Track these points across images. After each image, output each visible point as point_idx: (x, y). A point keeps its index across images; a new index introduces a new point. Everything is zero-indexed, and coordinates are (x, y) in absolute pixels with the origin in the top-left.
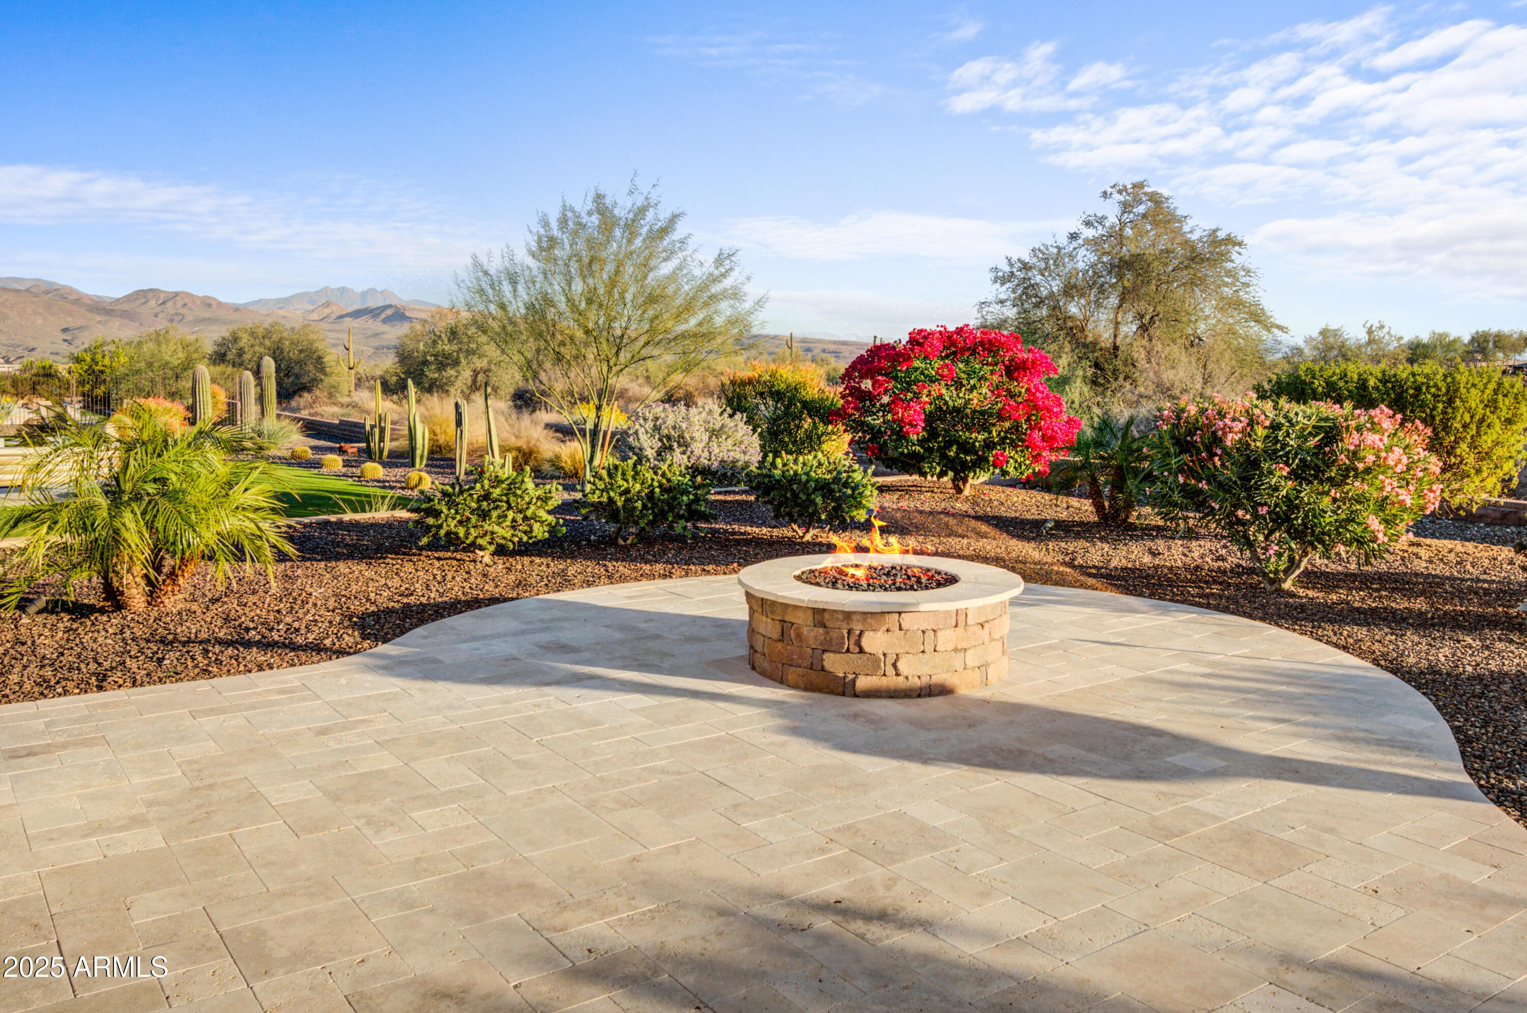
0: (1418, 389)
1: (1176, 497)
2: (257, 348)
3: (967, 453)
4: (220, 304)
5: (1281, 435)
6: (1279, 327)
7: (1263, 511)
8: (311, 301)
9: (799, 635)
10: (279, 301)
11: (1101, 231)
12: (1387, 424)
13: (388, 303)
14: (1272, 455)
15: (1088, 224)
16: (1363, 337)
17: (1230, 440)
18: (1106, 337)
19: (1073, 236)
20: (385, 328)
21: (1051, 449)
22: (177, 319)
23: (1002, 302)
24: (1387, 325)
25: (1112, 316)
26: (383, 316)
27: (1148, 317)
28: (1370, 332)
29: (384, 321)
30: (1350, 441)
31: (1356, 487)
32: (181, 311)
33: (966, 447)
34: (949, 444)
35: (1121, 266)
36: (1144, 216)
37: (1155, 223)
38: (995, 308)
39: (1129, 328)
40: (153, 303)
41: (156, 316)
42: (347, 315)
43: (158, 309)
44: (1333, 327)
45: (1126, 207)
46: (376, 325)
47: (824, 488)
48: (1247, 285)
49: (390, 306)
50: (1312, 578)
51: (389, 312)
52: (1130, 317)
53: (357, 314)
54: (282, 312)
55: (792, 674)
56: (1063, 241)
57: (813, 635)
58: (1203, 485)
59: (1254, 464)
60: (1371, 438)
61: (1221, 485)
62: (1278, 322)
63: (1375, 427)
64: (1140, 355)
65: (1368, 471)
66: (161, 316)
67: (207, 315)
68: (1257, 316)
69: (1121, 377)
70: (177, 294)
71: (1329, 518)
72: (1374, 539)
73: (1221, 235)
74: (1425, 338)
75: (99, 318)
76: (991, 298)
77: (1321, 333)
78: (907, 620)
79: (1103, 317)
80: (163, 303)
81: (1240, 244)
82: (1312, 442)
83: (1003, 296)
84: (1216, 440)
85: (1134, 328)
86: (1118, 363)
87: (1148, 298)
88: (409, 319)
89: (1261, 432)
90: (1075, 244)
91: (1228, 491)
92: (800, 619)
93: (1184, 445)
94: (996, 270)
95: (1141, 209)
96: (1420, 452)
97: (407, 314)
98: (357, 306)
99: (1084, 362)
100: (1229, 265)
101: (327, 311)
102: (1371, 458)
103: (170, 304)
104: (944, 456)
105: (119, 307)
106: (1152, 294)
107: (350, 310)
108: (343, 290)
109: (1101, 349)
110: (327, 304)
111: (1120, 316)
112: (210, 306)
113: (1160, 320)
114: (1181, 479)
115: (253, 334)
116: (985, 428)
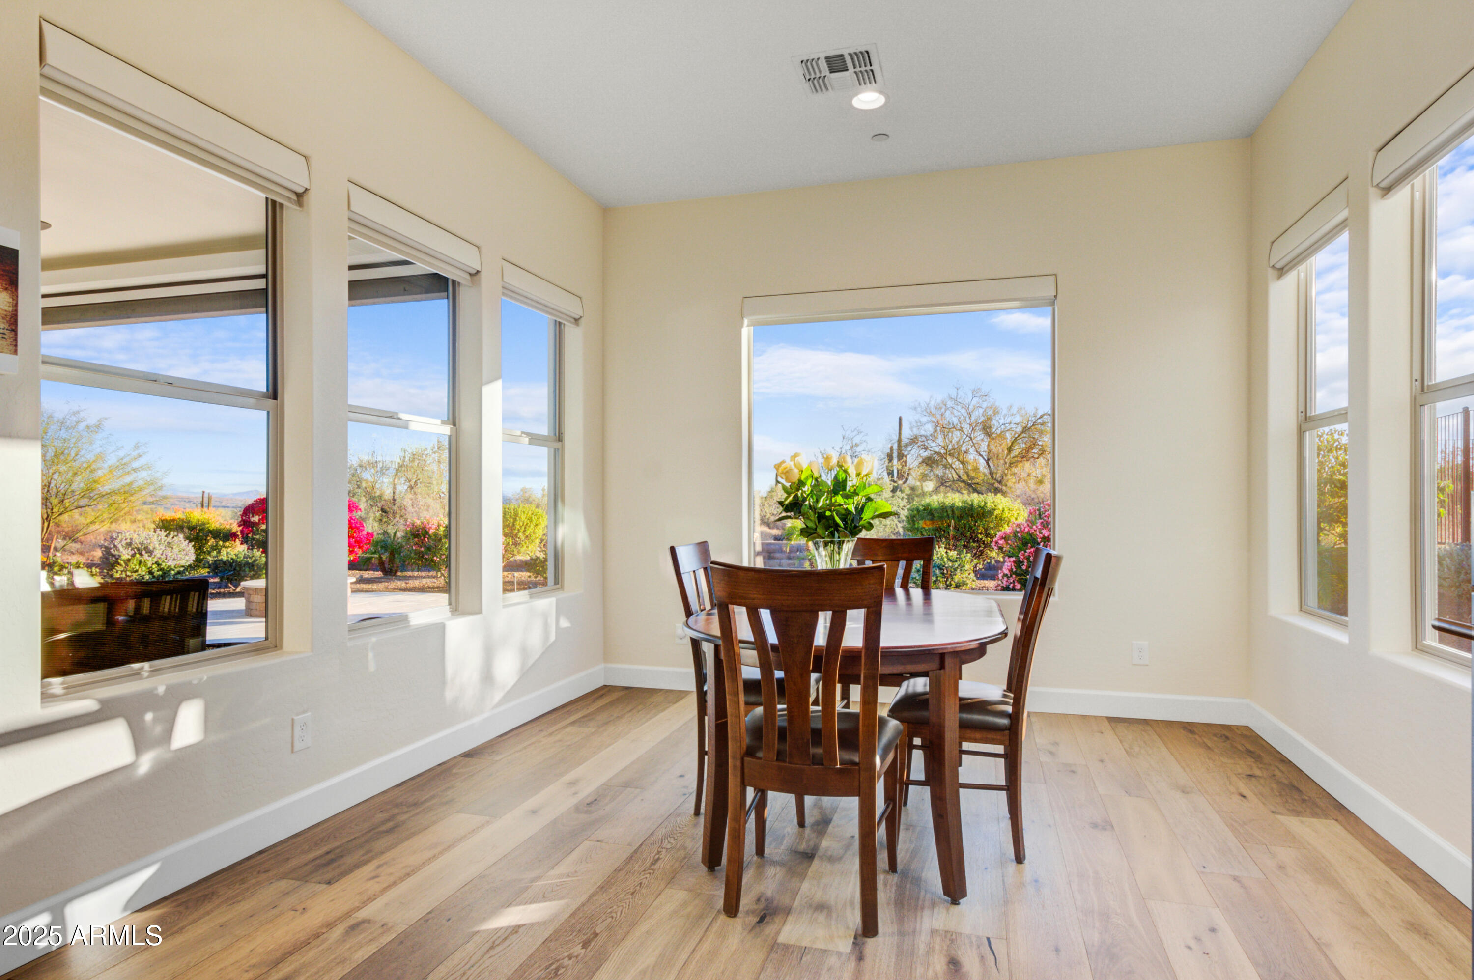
1: (412, 555)
17: (432, 531)
18: (388, 494)
25: (391, 480)
27: (414, 481)
39: (402, 488)
52: (402, 480)
58: (422, 549)
64: (408, 502)
69: (398, 516)
77: (521, 490)
79: (386, 480)
84: (427, 533)
85: (406, 487)
86: (395, 508)
87: (412, 470)
89: (442, 529)
93: (416, 536)
99: (374, 508)
106: (415, 468)
109: (385, 500)
111: (396, 481)
113: (421, 483)
114: (414, 548)
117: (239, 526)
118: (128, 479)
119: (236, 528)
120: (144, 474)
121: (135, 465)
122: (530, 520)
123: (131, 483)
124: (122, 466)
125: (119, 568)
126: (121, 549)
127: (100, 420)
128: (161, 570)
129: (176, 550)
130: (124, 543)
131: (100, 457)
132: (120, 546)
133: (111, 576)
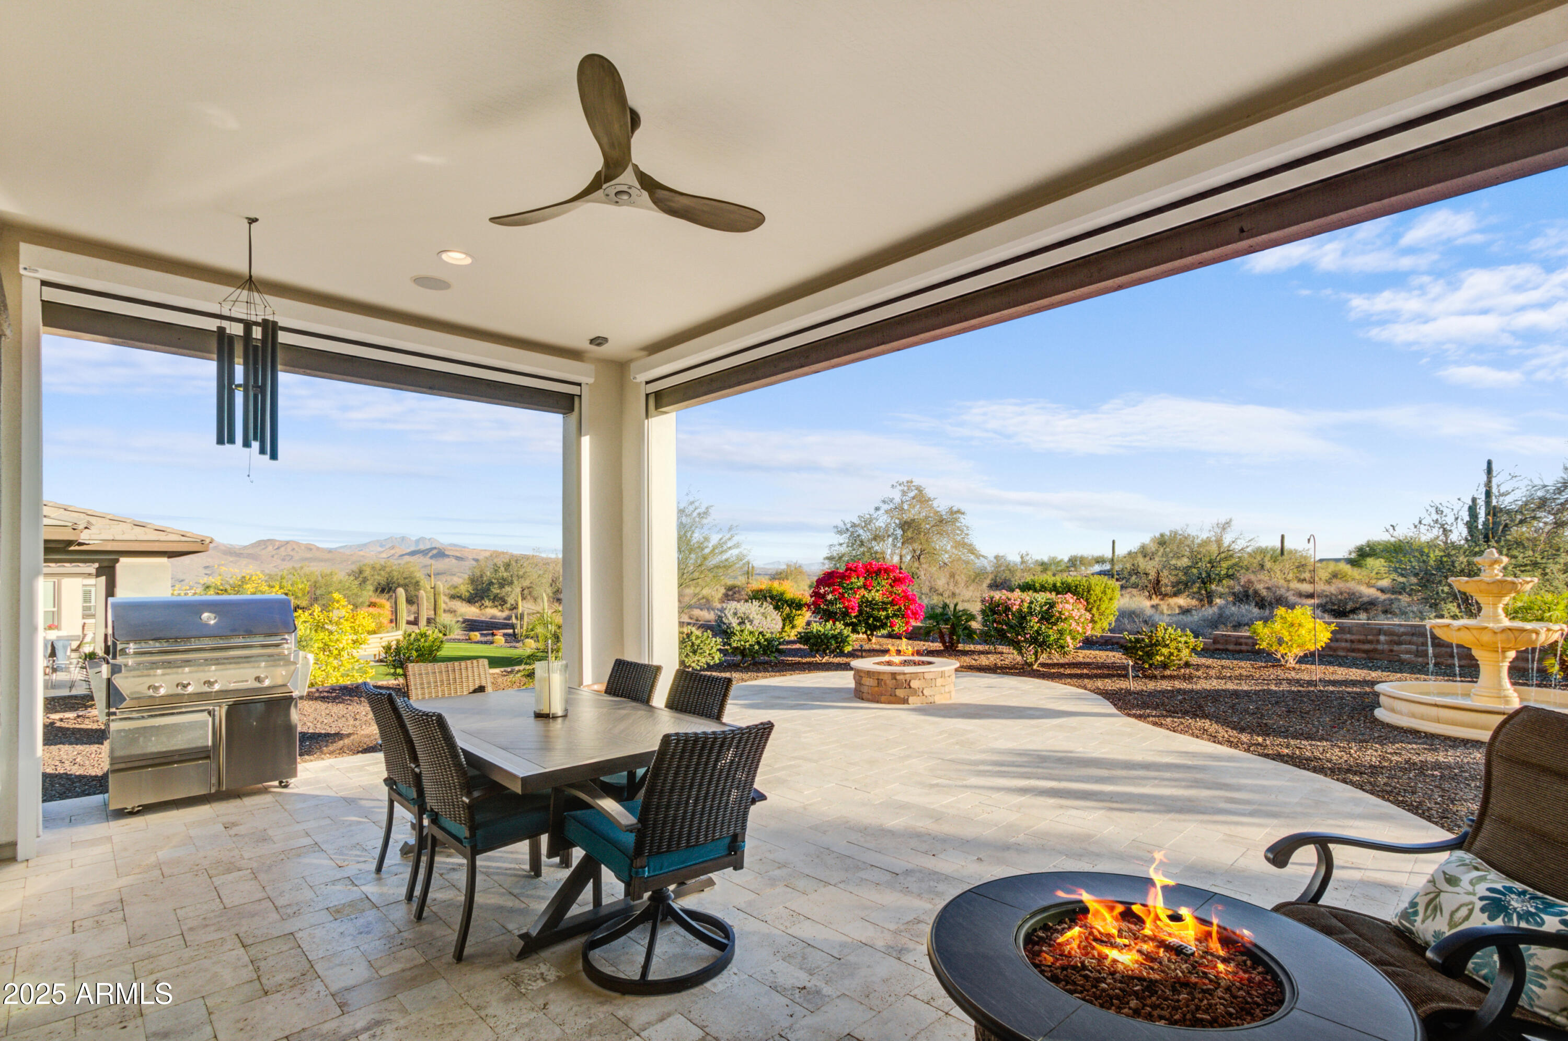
0: (1076, 587)
2: (376, 577)
3: (877, 621)
4: (318, 549)
5: (1033, 606)
6: (983, 556)
7: (1028, 636)
8: (381, 546)
9: (885, 684)
10: (359, 546)
11: (892, 506)
12: (1071, 601)
13: (433, 546)
14: (1031, 614)
15: (884, 502)
16: (1018, 560)
17: (1015, 608)
19: (877, 509)
20: (433, 562)
21: (916, 619)
22: (288, 558)
23: (841, 544)
24: (1030, 553)
25: (898, 551)
26: (430, 554)
27: (918, 552)
28: (1022, 557)
29: (431, 558)
30: (1059, 607)
31: (1061, 625)
32: (291, 553)
33: (876, 619)
34: (869, 618)
35: (906, 525)
36: (913, 498)
37: (920, 501)
38: (837, 548)
39: (908, 558)
40: (270, 548)
41: (273, 557)
42: (406, 554)
43: (274, 552)
44: (1001, 554)
45: (904, 493)
46: (426, 560)
47: (834, 637)
48: (967, 534)
49: (435, 548)
50: (1043, 665)
51: (435, 552)
52: (909, 552)
53: (413, 553)
54: (362, 553)
55: (883, 698)
56: (872, 511)
57: (891, 683)
58: (1004, 627)
59: (1024, 618)
60: (1067, 606)
61: (1011, 627)
62: (983, 553)
63: (1067, 602)
64: (921, 572)
65: (1066, 619)
66: (276, 557)
67: (309, 555)
68: (972, 550)
70: (287, 543)
71: (1052, 638)
72: (1068, 646)
73: (955, 509)
74: (1046, 559)
75: (231, 559)
76: (836, 542)
78: (926, 676)
80: (278, 548)
81: (963, 513)
82: (1045, 608)
83: (842, 541)
84: (1008, 610)
85: (911, 557)
87: (918, 542)
88: (448, 556)
89: (1026, 605)
90: (878, 513)
91: (1014, 629)
92: (885, 677)
93: (994, 612)
94: (836, 527)
95: (912, 494)
96: (1083, 611)
97: (447, 553)
98: (413, 549)
100: (958, 524)
101: (393, 552)
102: (1067, 614)
103: (282, 549)
104: (867, 623)
105: (246, 551)
106: (920, 540)
107: (408, 551)
108: (403, 539)
110: (393, 548)
111: (903, 551)
112: (311, 549)
113: (924, 554)
114: (995, 625)
115: (373, 568)
116: (885, 609)
117: (811, 597)
118: (724, 557)
119: (808, 599)
120: (735, 552)
121: (730, 544)
122: (1104, 592)
123: (726, 560)
124: (720, 547)
125: (736, 638)
126: (730, 618)
127: (707, 508)
128: (766, 640)
129: (769, 619)
130: (731, 612)
131: (706, 539)
132: (729, 615)
133: (730, 645)
